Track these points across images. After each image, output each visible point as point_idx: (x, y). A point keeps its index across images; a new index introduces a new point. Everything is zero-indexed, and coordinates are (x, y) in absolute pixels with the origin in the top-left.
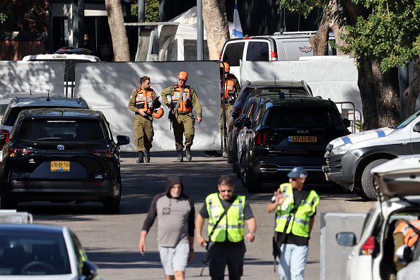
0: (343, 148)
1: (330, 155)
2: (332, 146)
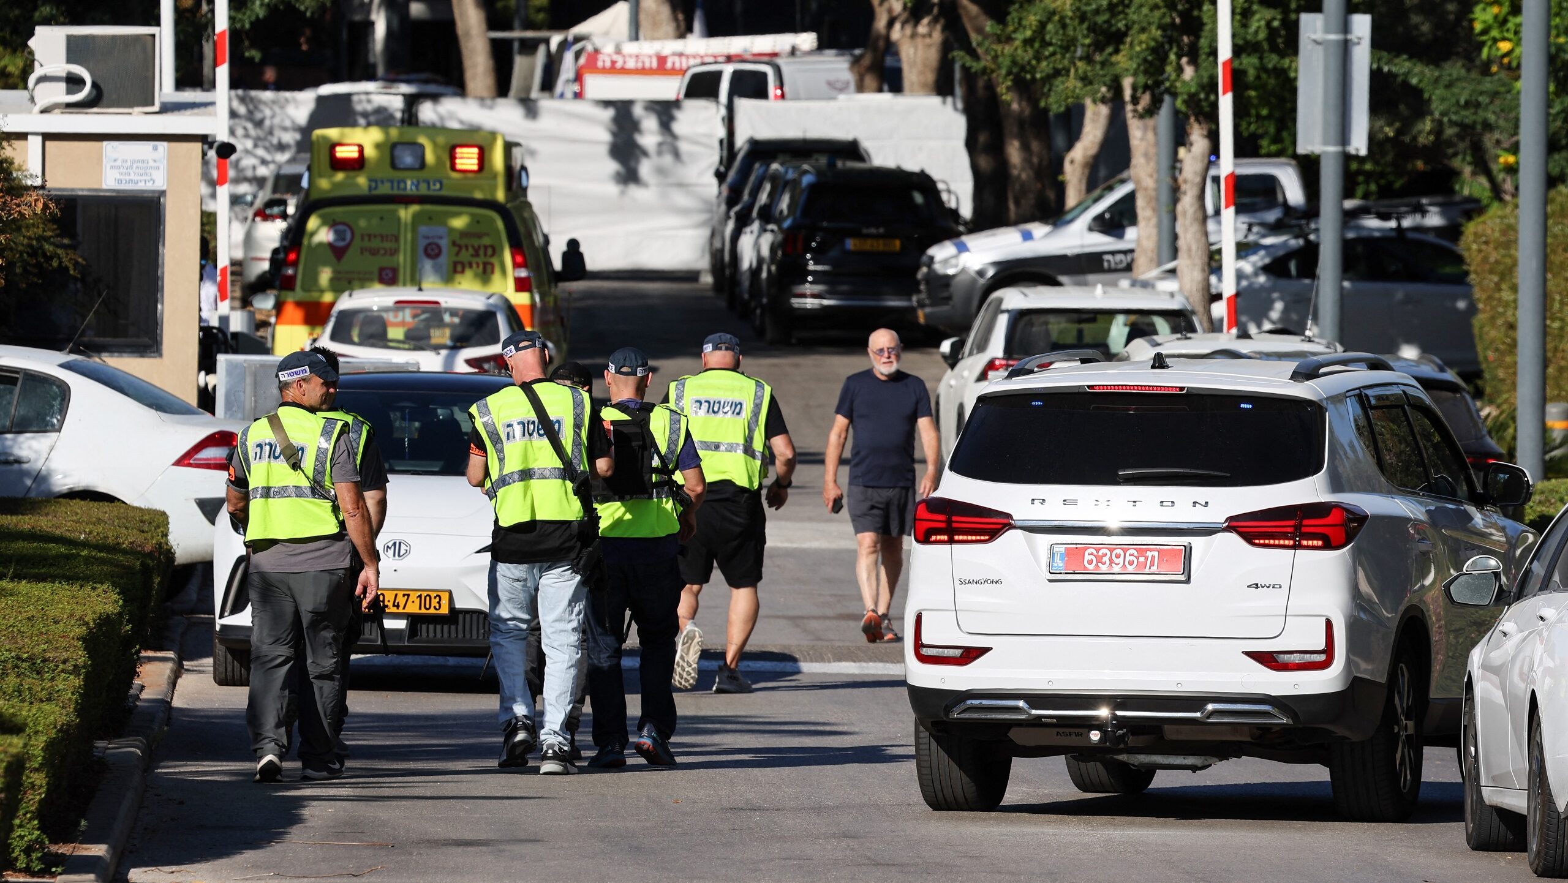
0: (953, 261)
1: (928, 274)
2: (932, 258)
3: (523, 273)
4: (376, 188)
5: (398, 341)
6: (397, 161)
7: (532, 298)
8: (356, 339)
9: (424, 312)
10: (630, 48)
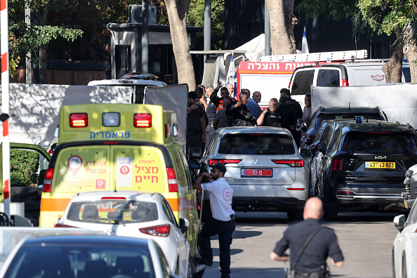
1: (409, 181)
3: (173, 182)
4: (94, 137)
5: (104, 219)
6: (105, 122)
7: (178, 195)
8: (81, 218)
9: (118, 204)
10: (266, 59)
